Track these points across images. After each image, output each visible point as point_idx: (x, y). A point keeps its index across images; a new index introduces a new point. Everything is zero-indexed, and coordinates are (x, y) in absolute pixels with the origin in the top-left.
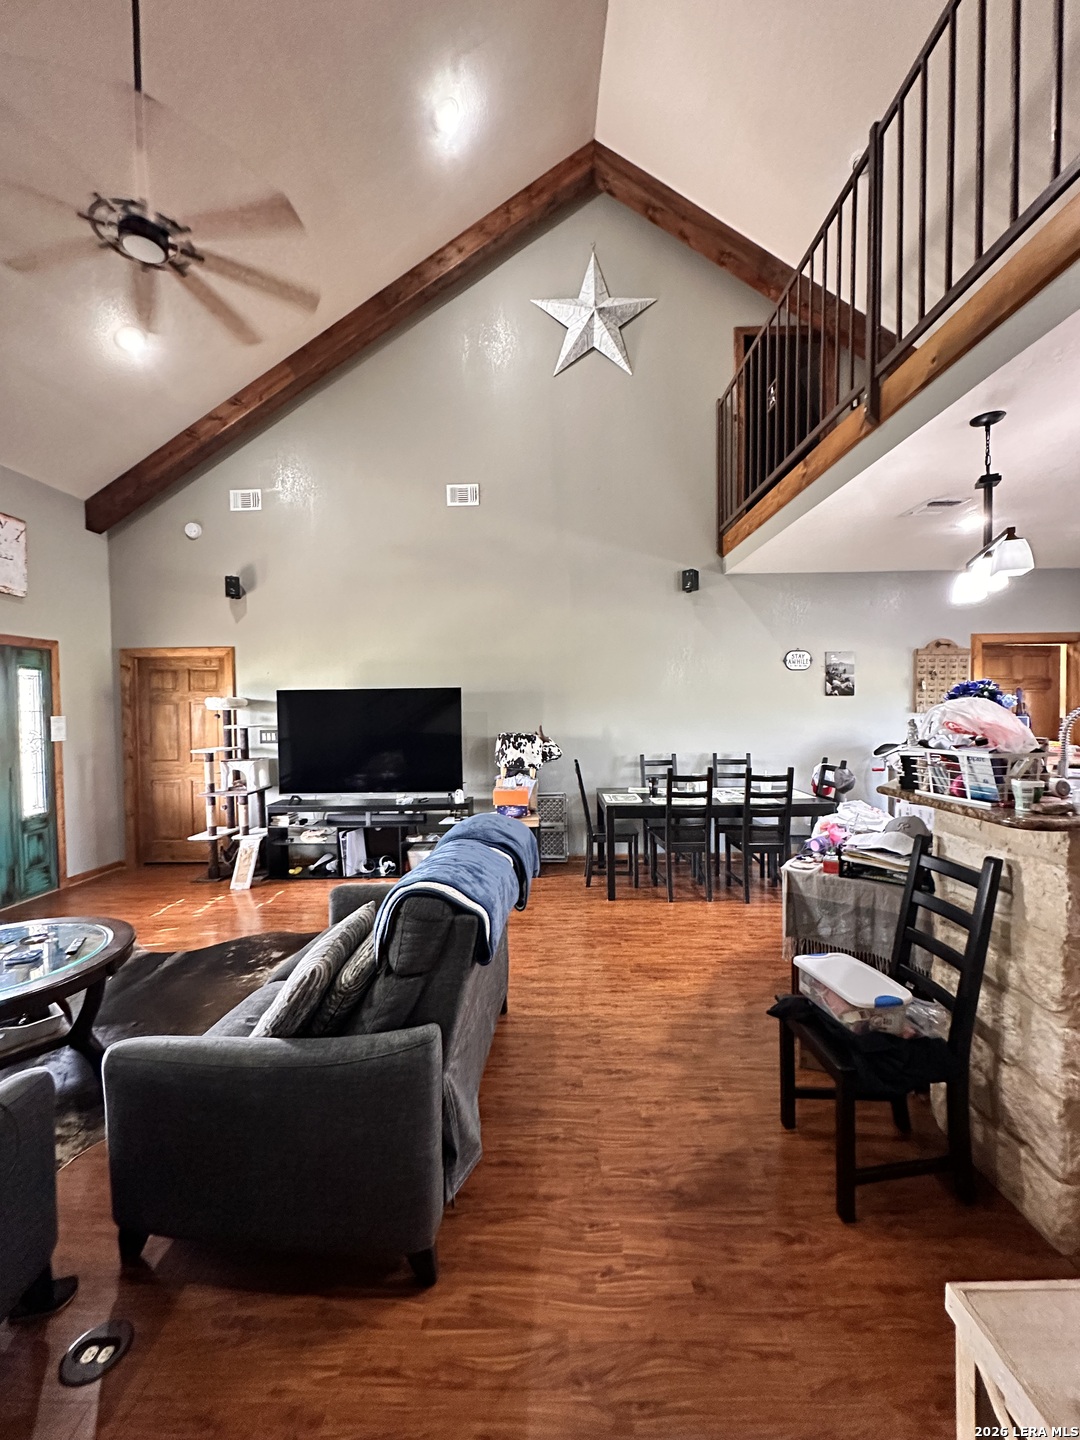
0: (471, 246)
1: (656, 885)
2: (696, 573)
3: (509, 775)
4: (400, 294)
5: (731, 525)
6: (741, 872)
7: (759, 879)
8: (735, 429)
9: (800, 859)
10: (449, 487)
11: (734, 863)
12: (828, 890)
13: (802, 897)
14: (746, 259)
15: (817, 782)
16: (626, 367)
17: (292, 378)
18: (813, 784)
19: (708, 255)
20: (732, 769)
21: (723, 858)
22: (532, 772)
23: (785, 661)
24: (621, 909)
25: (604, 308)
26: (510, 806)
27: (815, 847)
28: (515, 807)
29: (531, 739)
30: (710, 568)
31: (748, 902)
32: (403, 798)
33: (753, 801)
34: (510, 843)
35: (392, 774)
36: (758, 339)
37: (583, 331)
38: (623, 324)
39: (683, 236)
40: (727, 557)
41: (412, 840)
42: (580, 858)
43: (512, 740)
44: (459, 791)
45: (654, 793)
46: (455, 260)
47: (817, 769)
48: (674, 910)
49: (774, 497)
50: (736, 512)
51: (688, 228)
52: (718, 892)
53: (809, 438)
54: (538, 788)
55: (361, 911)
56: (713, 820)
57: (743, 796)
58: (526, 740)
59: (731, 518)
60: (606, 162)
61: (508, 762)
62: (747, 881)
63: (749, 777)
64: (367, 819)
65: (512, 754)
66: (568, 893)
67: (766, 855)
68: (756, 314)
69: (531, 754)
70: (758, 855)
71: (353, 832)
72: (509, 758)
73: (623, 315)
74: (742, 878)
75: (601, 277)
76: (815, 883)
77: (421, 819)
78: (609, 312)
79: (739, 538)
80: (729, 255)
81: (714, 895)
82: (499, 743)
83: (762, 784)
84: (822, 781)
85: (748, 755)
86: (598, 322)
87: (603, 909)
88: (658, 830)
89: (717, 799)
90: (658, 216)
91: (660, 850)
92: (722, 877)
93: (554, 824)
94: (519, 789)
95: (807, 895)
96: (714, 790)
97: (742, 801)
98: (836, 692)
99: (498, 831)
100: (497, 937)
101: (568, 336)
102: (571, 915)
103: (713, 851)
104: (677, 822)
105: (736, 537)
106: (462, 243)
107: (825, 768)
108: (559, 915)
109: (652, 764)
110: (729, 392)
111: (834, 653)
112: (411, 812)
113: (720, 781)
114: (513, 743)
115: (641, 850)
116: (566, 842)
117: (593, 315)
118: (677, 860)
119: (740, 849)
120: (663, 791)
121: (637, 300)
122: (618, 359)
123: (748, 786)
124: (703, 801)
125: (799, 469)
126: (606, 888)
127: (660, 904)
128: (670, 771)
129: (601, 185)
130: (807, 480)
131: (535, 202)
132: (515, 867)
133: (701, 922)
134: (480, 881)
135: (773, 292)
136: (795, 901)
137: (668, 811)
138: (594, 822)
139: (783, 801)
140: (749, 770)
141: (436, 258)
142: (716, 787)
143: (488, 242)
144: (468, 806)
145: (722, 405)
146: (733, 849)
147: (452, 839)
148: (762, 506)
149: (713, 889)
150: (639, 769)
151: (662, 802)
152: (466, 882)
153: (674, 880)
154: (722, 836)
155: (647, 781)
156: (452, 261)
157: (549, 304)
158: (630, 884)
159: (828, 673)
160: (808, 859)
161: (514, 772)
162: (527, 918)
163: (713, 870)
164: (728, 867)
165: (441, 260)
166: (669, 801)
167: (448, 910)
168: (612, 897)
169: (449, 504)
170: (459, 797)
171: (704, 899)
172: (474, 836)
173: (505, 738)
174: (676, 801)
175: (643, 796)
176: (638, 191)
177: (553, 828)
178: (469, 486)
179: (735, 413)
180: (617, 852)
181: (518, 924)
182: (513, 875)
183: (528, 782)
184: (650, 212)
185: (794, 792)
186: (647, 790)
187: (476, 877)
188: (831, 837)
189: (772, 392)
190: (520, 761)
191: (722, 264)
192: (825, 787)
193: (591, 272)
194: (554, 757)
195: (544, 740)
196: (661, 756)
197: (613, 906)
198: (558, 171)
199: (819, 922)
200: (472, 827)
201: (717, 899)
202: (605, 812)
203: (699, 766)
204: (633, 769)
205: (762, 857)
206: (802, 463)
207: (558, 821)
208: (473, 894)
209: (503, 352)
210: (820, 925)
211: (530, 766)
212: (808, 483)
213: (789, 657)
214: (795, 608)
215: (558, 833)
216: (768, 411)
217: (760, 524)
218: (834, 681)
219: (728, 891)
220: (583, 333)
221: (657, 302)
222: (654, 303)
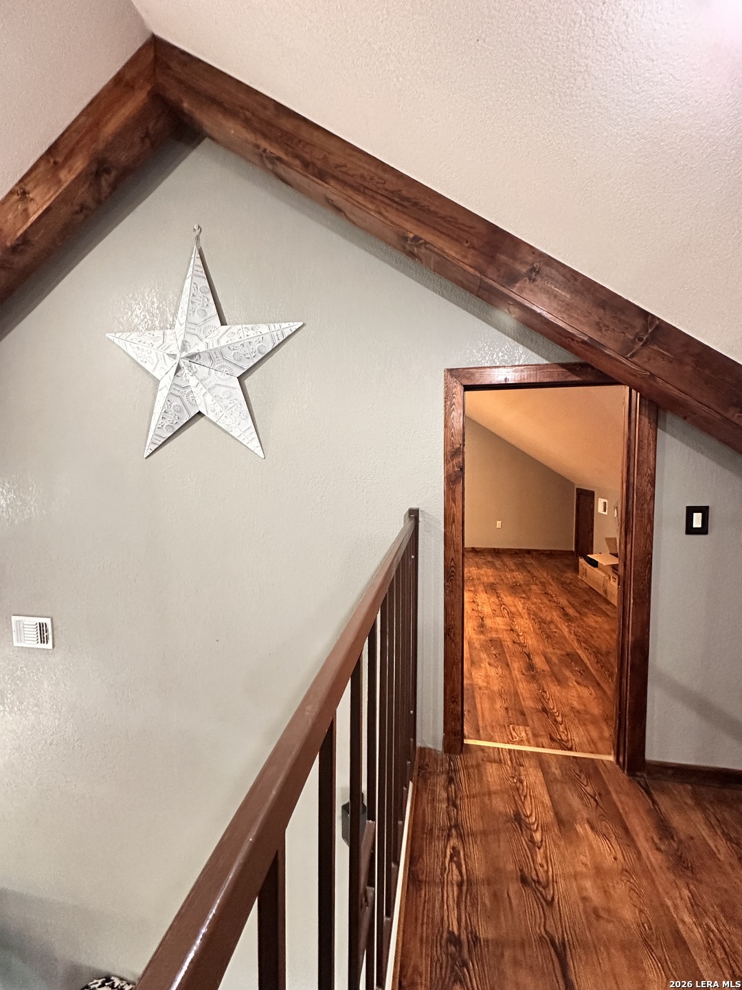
10: (14, 619)
16: (252, 446)
25: (201, 353)
37: (170, 392)
38: (245, 372)
73: (241, 358)
75: (208, 288)
121: (263, 329)
157: (128, 341)
169: (15, 644)
220: (172, 398)
221: (304, 328)
222: (297, 330)
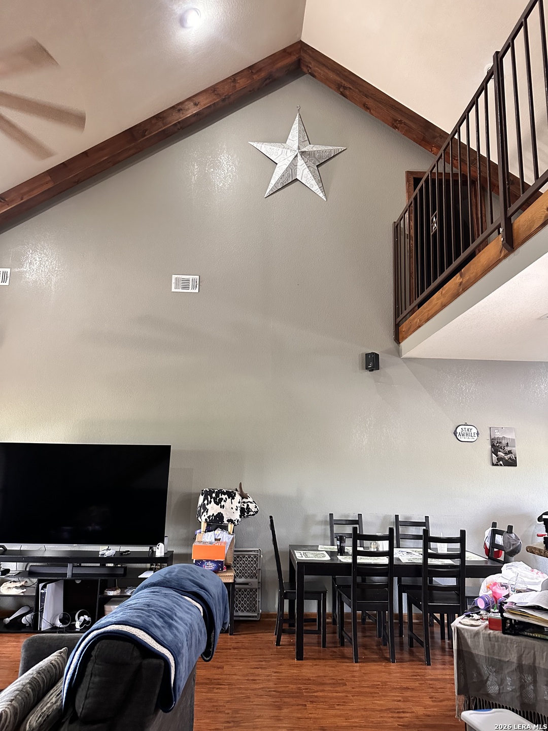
0: (205, 102)
1: (343, 644)
2: (377, 356)
3: (208, 530)
4: (146, 130)
5: (405, 318)
6: (423, 633)
7: (440, 641)
8: (407, 245)
9: (468, 616)
10: (174, 277)
11: (416, 624)
12: (493, 647)
13: (471, 653)
14: (413, 126)
15: (488, 544)
16: (321, 195)
17: (50, 185)
18: (486, 548)
19: (385, 121)
20: (413, 531)
21: (406, 619)
22: (231, 527)
23: (455, 433)
24: (309, 669)
25: (305, 151)
26: (207, 561)
27: (481, 604)
28: (212, 561)
29: (231, 495)
30: (388, 352)
31: (429, 664)
32: (107, 551)
33: (431, 561)
34: (202, 593)
35: (97, 527)
36: (422, 182)
37: (289, 167)
38: (320, 164)
39: (366, 107)
40: (404, 344)
41: (111, 593)
42: (272, 616)
43: (214, 495)
44: (161, 544)
45: (341, 551)
46: (192, 110)
47: (488, 533)
48: (360, 670)
49: (438, 299)
50: (409, 308)
51: (370, 102)
52: (402, 654)
53: (463, 255)
54: (234, 544)
55: (53, 657)
56: (396, 579)
57: (421, 557)
58: (226, 496)
59: (405, 313)
60: (309, 55)
61: (209, 517)
62: (427, 643)
63: (427, 539)
64: (69, 571)
65: (213, 509)
66: (258, 652)
67: (445, 615)
68: (422, 163)
69: (231, 510)
70: (438, 615)
71: (54, 584)
72: (210, 513)
73: (320, 157)
74: (423, 639)
75: (304, 130)
76: (481, 639)
77: (121, 572)
78: (309, 155)
79: (412, 330)
80: (401, 122)
81: (397, 656)
82: (201, 498)
83: (439, 545)
84: (493, 544)
85: (427, 518)
86: (300, 161)
87: (290, 669)
88: (345, 588)
89: (398, 559)
90: (347, 93)
91: (347, 609)
92: (406, 639)
93: (249, 580)
94: (217, 544)
95: (475, 652)
96: (396, 550)
97: (421, 561)
98: (501, 462)
99: (190, 580)
100: (182, 684)
101: (277, 169)
102: (258, 675)
103: (396, 611)
104: (364, 580)
105: (409, 329)
106: (196, 100)
107: (495, 532)
108: (247, 675)
109: (341, 523)
110: (402, 217)
111: (497, 428)
112: (111, 565)
113: (402, 542)
114: (215, 499)
115: (329, 609)
116: (259, 599)
117: (296, 156)
118: (364, 619)
119: (420, 609)
120: (349, 549)
121: (331, 148)
122: (316, 188)
123: (426, 547)
124: (385, 560)
125: (457, 279)
126: (295, 647)
127: (346, 665)
128: (355, 529)
129: (305, 70)
130: (464, 288)
131: (255, 77)
132: (204, 616)
133: (385, 683)
134: (170, 626)
135: (434, 149)
136: (466, 658)
137: (353, 568)
138: (286, 579)
139: (457, 562)
140: (426, 532)
141: (177, 108)
142: (398, 547)
143: (218, 100)
144: (168, 559)
145: (397, 227)
146: (415, 609)
147: (146, 587)
148: (429, 304)
149: (397, 650)
150: (329, 527)
151: (348, 560)
152: (156, 626)
153: (360, 640)
154: (404, 596)
155: (335, 539)
156: (190, 111)
157: (263, 146)
158: (319, 643)
159: (493, 446)
160: (476, 616)
161: (214, 527)
162: (216, 677)
163: (397, 632)
164: (411, 629)
165: (179, 110)
166: (355, 559)
167: (136, 653)
168: (300, 657)
169: (173, 290)
170: (160, 551)
171: (387, 660)
172: (169, 584)
173: (207, 494)
174: (361, 560)
175: (331, 554)
176: (332, 75)
177: (247, 584)
178: (191, 277)
179: (407, 232)
180: (305, 611)
181: (207, 684)
182: (202, 624)
183: (225, 537)
184: (341, 90)
185: (467, 554)
186: (335, 548)
187: (166, 622)
188: (495, 596)
189: (434, 220)
190: (220, 516)
191: (395, 127)
192: (495, 550)
193: (296, 125)
194: (252, 513)
195: (243, 496)
196: (348, 516)
197: (301, 666)
198: (273, 59)
199: (487, 680)
200: (167, 576)
201: (402, 661)
202: (296, 569)
203: (383, 526)
204: (323, 527)
205: (442, 617)
206: (458, 274)
207: (252, 577)
208: (162, 638)
209: (225, 178)
210: (489, 683)
211: (228, 521)
212: (464, 290)
213: (459, 430)
214: (462, 388)
215: (251, 590)
216: (431, 234)
217: (428, 320)
218: (499, 453)
219: (411, 653)
220: (289, 168)
221: (346, 150)
222: (344, 150)
